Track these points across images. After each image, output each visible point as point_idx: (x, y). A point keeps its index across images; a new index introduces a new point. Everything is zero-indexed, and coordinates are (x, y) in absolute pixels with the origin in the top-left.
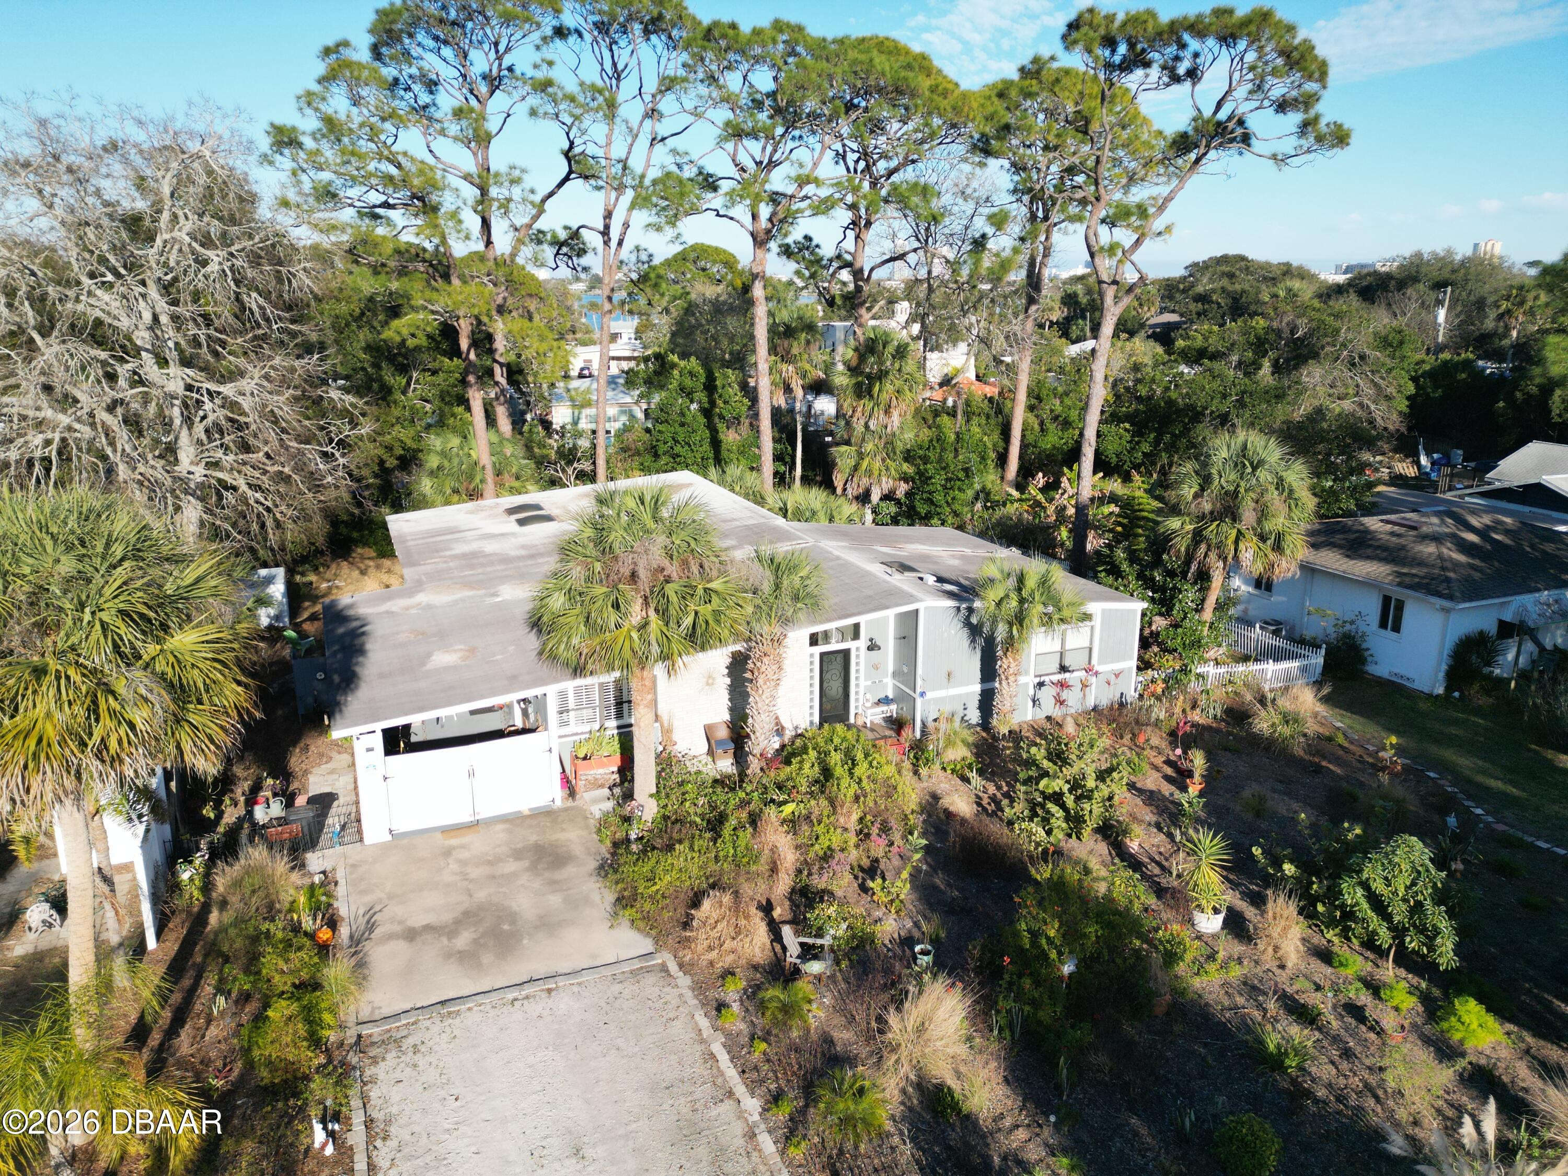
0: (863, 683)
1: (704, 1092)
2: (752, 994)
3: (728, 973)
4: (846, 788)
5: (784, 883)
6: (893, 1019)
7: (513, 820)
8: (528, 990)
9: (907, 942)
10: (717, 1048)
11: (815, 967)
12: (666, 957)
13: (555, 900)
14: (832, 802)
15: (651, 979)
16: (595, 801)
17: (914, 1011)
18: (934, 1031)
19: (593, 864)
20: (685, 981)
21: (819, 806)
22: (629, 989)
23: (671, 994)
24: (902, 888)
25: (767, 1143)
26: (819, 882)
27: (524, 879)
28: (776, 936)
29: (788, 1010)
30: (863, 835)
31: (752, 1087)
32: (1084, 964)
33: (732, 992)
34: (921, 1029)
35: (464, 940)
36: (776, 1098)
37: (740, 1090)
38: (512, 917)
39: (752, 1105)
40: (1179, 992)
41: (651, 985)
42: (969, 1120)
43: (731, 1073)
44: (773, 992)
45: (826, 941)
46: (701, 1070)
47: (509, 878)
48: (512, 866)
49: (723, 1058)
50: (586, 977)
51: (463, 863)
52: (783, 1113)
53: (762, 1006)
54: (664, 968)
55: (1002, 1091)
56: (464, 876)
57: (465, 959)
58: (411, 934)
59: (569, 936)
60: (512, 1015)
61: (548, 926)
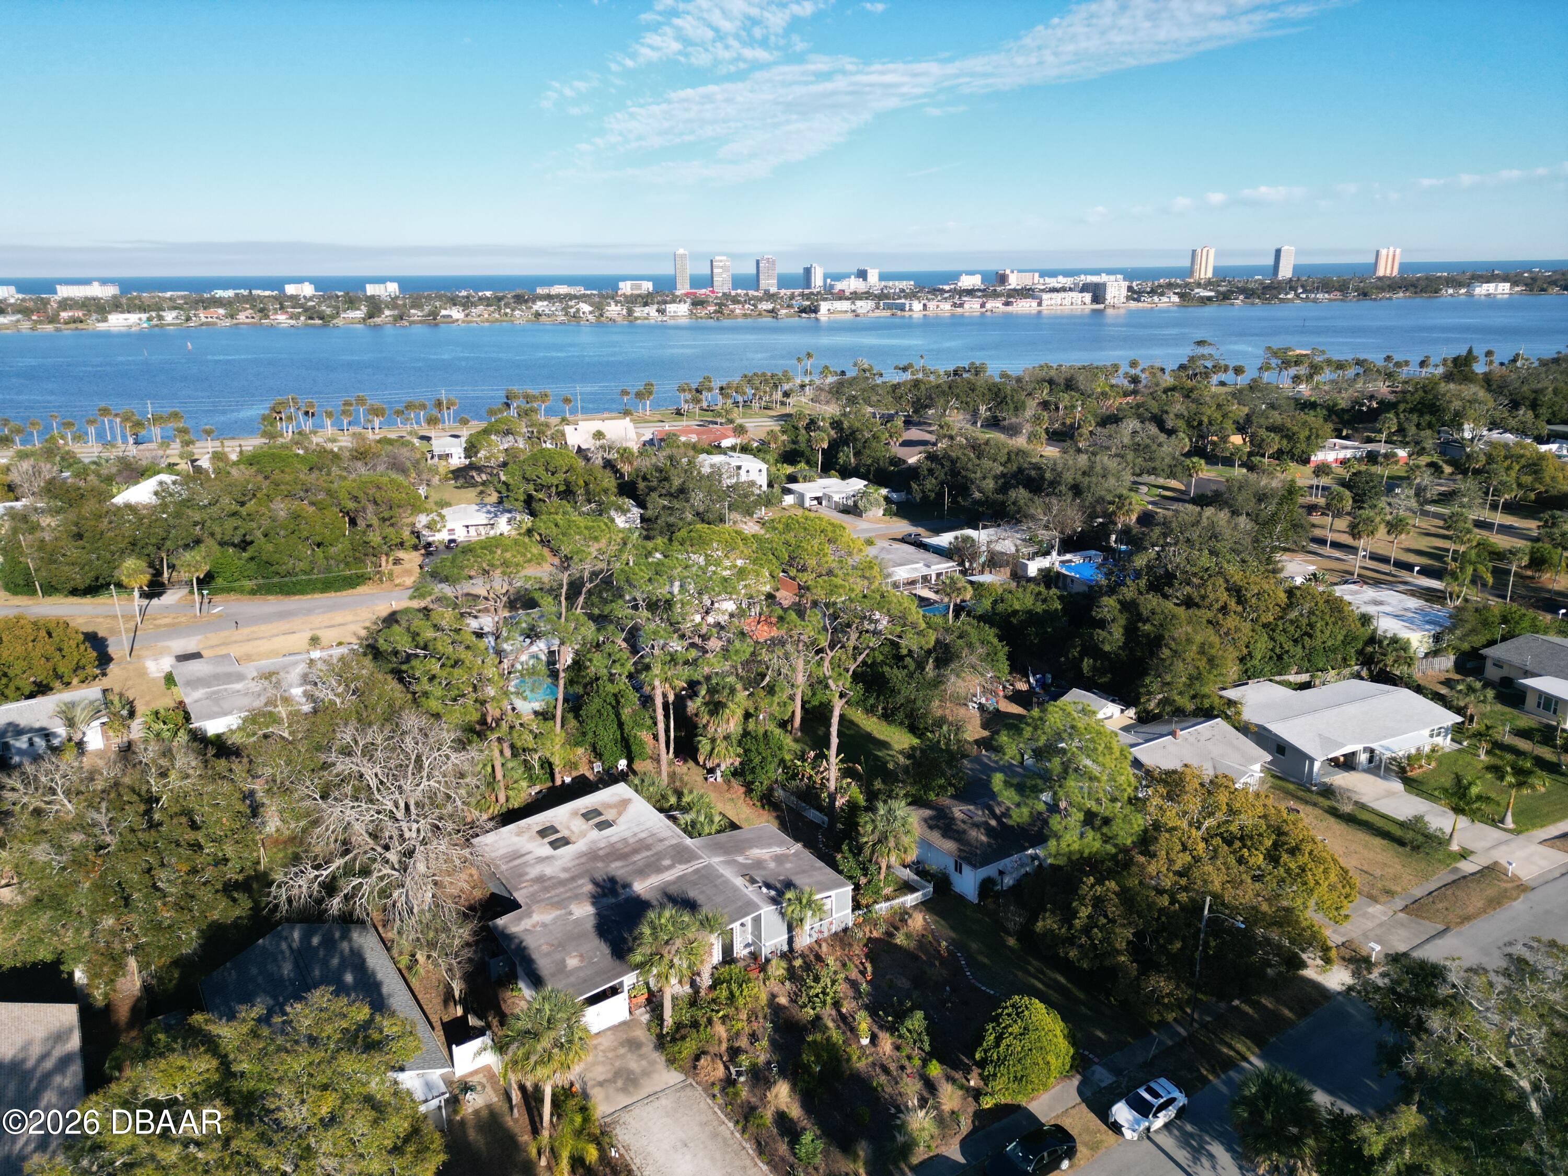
0: (739, 939)
1: (715, 1123)
2: (723, 1090)
3: (713, 1084)
4: (741, 1001)
5: (724, 1046)
6: (768, 1094)
7: (614, 1029)
8: (651, 1099)
9: (769, 1063)
10: (716, 1109)
11: (742, 1079)
12: (690, 1080)
13: (644, 1063)
14: (737, 1009)
15: (688, 1089)
16: (641, 1015)
17: (774, 1090)
18: (780, 1096)
19: (652, 1046)
20: (700, 1088)
21: (731, 1011)
22: (683, 1094)
23: (697, 1094)
24: (765, 1043)
25: (738, 1135)
26: (737, 1045)
27: (629, 1056)
28: (727, 1068)
29: (736, 1094)
30: (749, 1020)
31: (730, 1119)
32: (823, 1066)
33: (716, 1090)
34: (776, 1096)
35: (620, 1083)
36: (737, 1122)
37: (726, 1121)
38: (633, 1072)
39: (731, 1125)
40: (851, 1069)
41: (689, 1092)
42: (791, 1120)
43: (722, 1116)
44: (731, 1090)
45: (743, 1069)
46: (712, 1117)
47: (622, 1056)
48: (622, 1051)
49: (719, 1112)
50: (667, 1091)
51: (604, 1051)
52: (740, 1126)
53: (727, 1094)
54: (691, 1084)
55: (799, 1110)
56: (607, 1057)
57: (624, 1090)
58: (601, 1084)
59: (656, 1076)
60: (649, 1108)
61: (646, 1073)
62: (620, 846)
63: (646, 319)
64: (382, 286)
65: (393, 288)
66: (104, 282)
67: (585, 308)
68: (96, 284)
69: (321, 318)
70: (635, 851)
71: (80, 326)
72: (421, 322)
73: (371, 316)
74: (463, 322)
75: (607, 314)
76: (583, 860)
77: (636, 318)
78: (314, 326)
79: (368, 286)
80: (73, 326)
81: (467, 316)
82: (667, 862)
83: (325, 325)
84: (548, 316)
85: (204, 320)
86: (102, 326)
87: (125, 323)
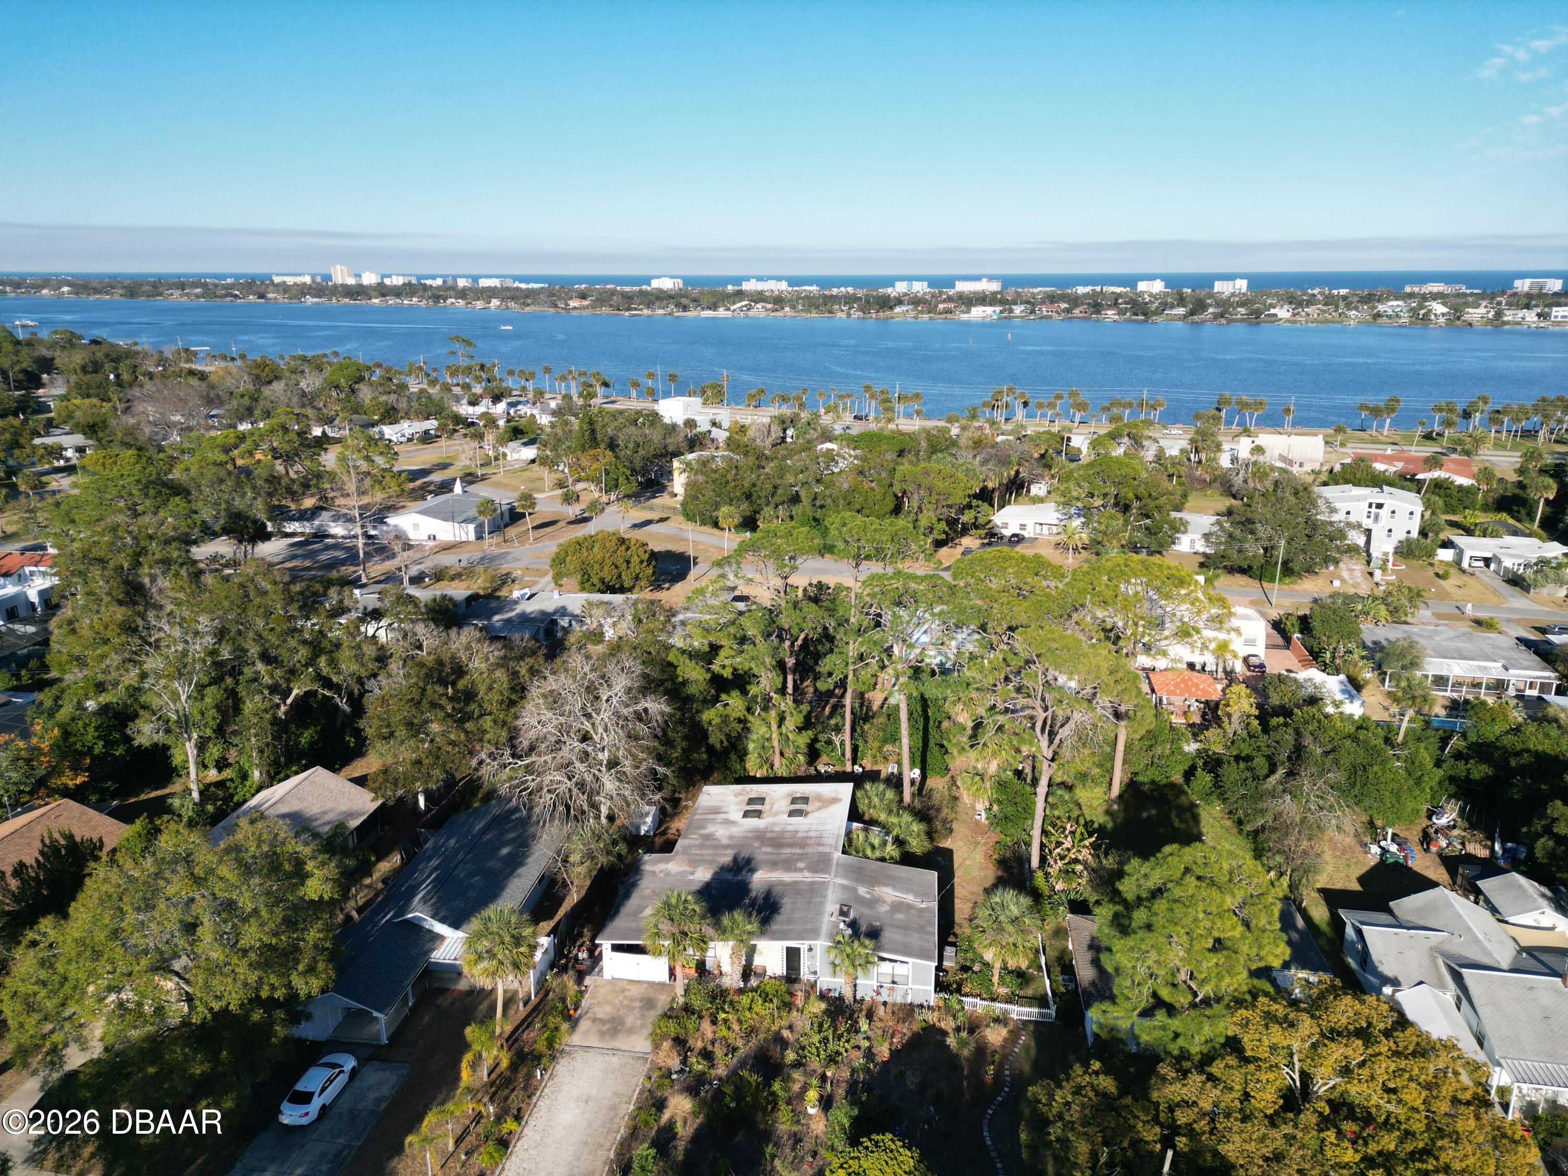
1: (624, 1100)
2: (658, 1077)
3: (657, 1068)
7: (651, 984)
8: (610, 1052)
9: (718, 1079)
11: (675, 1076)
12: (648, 1055)
15: (642, 1062)
18: (679, 1107)
20: (648, 1066)
22: (635, 1063)
23: (642, 1069)
27: (636, 1011)
29: (661, 1086)
31: (637, 1103)
32: (740, 1106)
33: (654, 1075)
35: (607, 1027)
36: (637, 1108)
37: (633, 1103)
38: (624, 1025)
39: (632, 1107)
41: (640, 1064)
45: (687, 1070)
46: (629, 1093)
47: (631, 1008)
48: (637, 1005)
50: (626, 1053)
51: (624, 997)
52: (635, 1113)
53: (656, 1083)
54: (646, 1059)
56: (622, 1003)
57: (602, 1034)
58: (594, 1020)
59: (634, 1037)
60: (600, 1058)
61: (631, 1031)
62: (788, 835)
63: (1518, 323)
64: (1231, 283)
65: (1242, 285)
66: (991, 278)
67: (1438, 308)
68: (984, 280)
69: (1145, 314)
70: (792, 845)
71: (949, 316)
72: (1241, 320)
73: (1192, 313)
74: (1288, 321)
75: (1466, 317)
76: (750, 835)
77: (1505, 323)
78: (1136, 321)
79: (1216, 283)
80: (944, 316)
81: (1294, 315)
82: (801, 865)
83: (1146, 321)
84: (1389, 317)
85: (1045, 313)
86: (965, 317)
87: (982, 315)
